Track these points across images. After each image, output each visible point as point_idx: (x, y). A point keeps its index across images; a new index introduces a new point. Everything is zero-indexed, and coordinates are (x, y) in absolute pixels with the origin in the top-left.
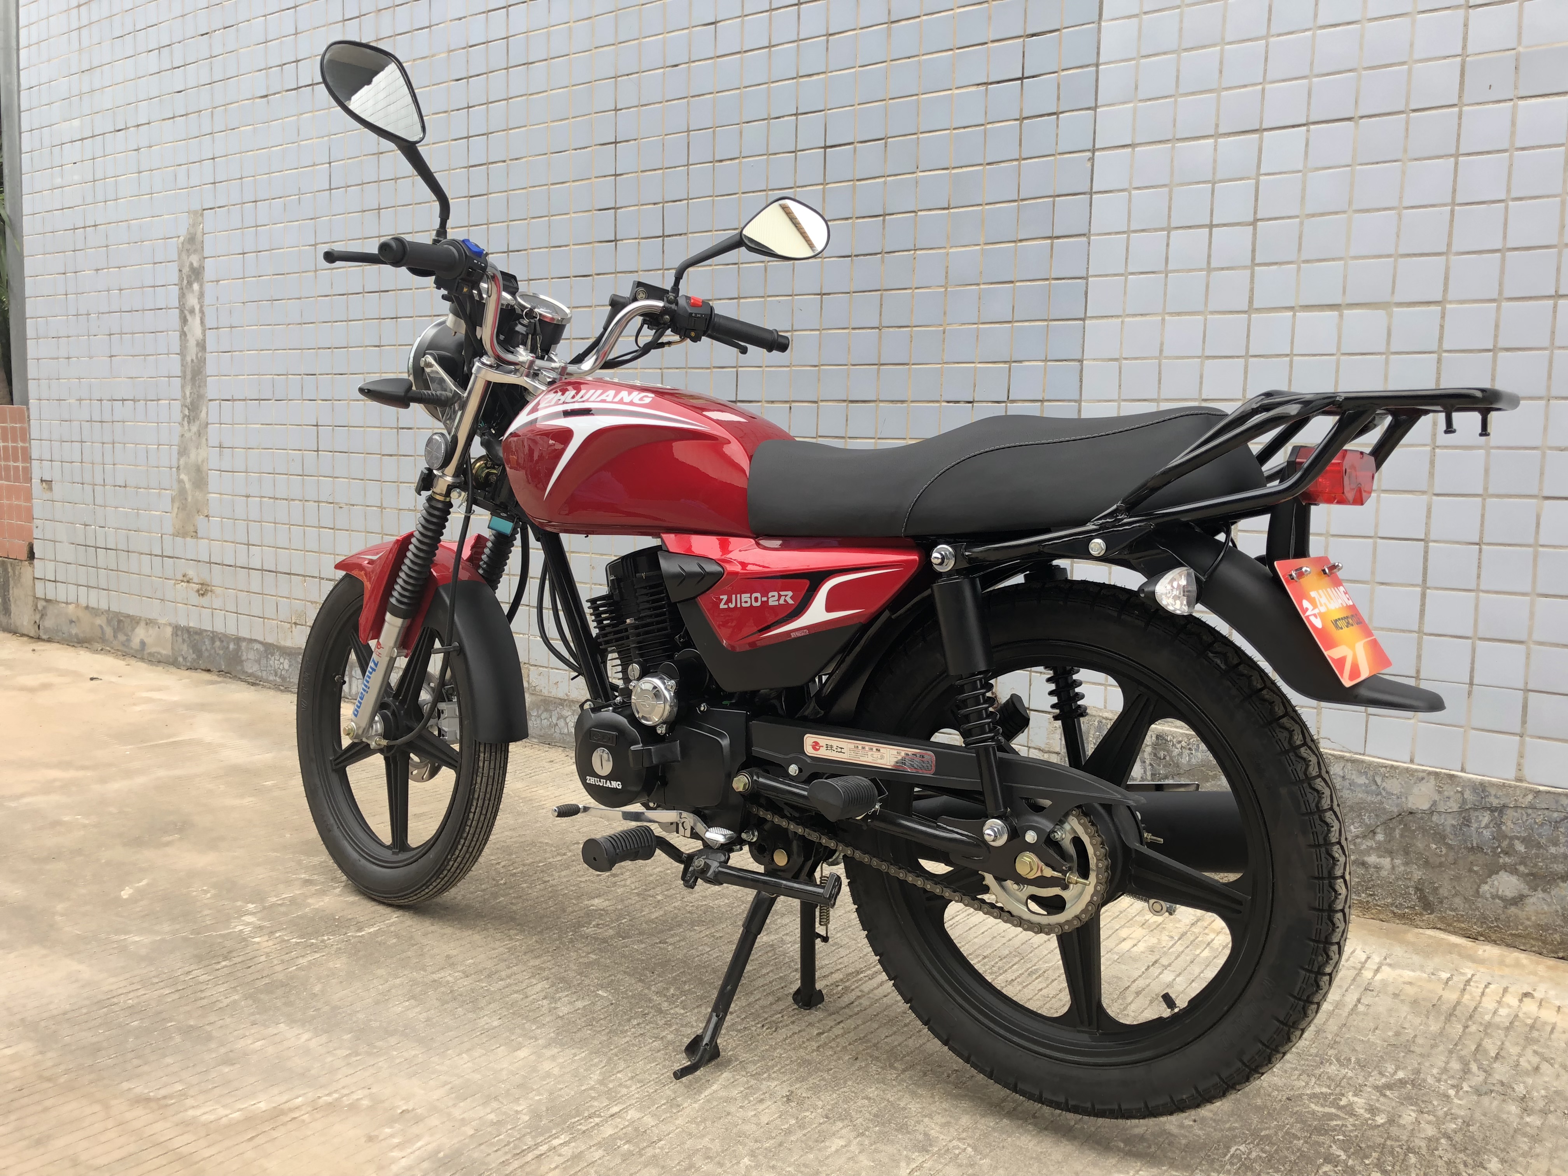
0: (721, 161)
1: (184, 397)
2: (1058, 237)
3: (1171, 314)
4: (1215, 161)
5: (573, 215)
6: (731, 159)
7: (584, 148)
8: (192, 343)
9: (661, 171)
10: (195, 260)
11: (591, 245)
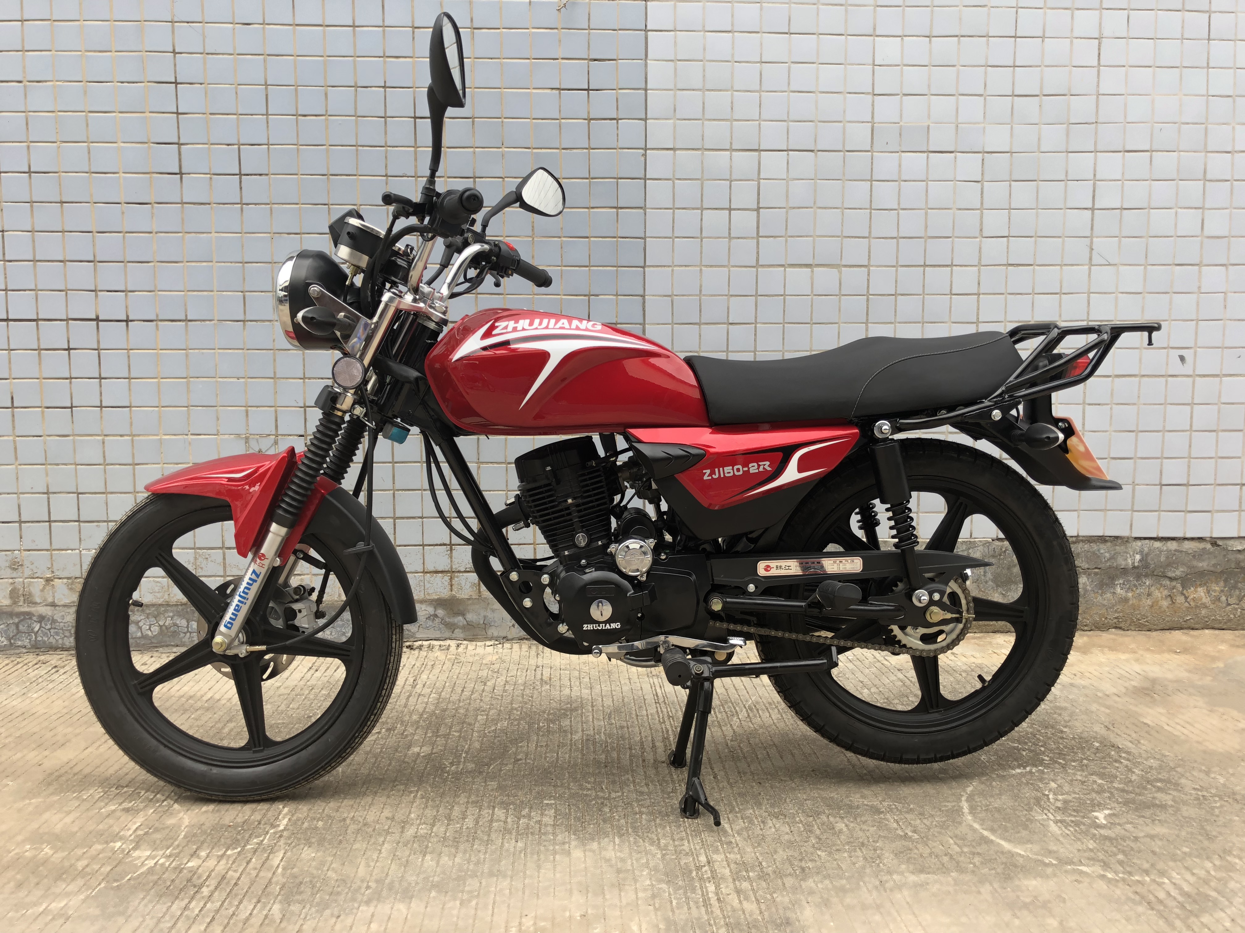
2: (621, 208)
3: (706, 266)
4: (731, 167)
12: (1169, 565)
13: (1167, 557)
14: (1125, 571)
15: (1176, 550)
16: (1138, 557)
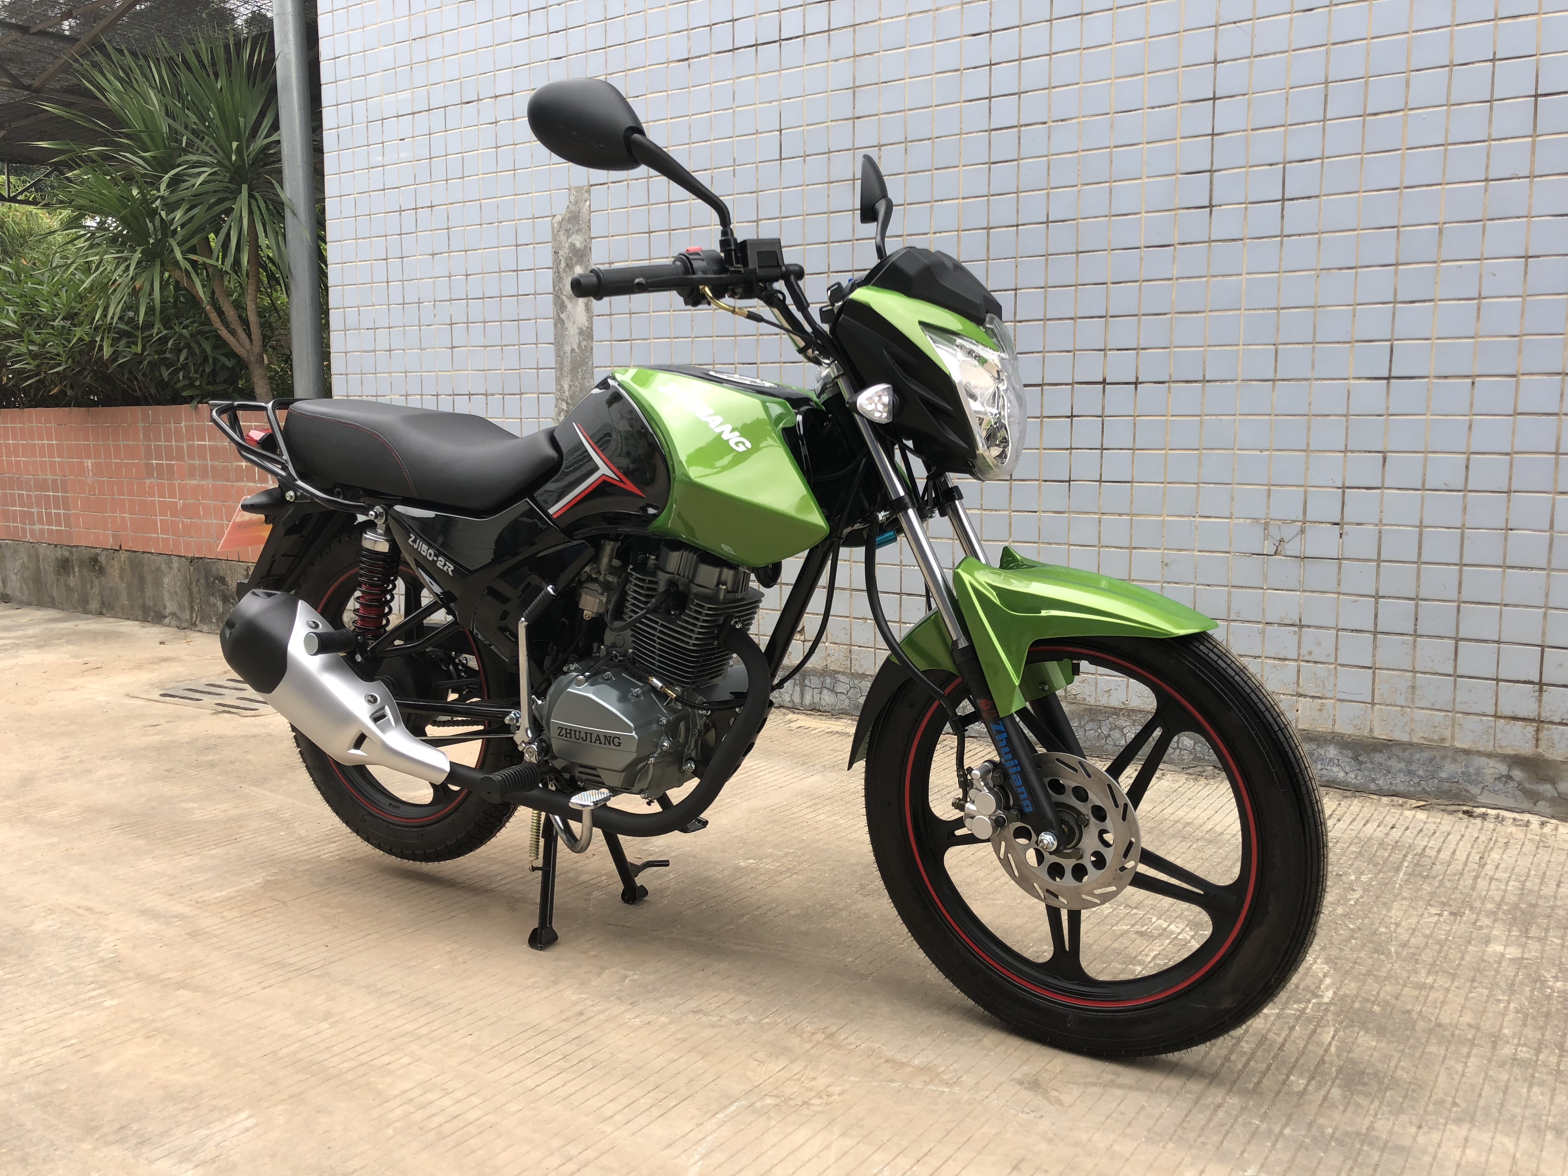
0: (1376, 114)
1: (561, 390)
5: (1146, 180)
6: (1391, 112)
7: (1166, 106)
8: (572, 330)
9: (1283, 129)
10: (578, 241)
11: (1173, 213)
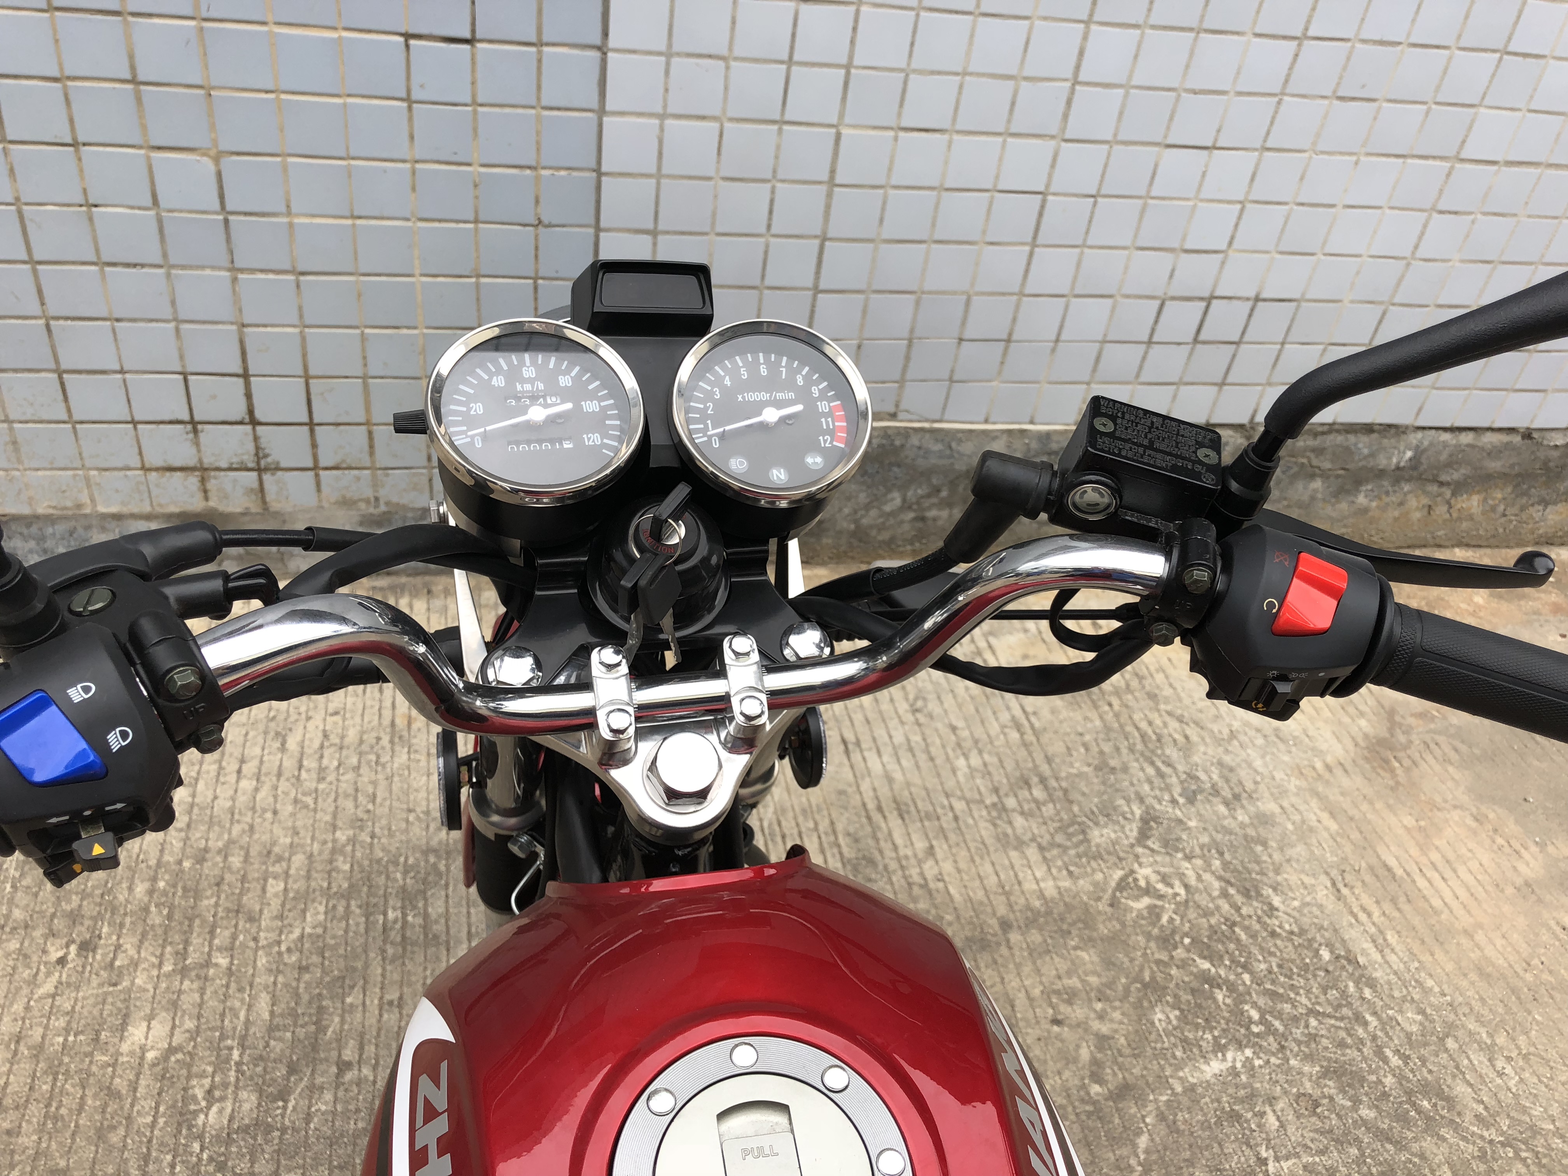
12: (1449, 465)
13: (1451, 456)
14: (1381, 473)
15: (1468, 445)
16: (1409, 454)
